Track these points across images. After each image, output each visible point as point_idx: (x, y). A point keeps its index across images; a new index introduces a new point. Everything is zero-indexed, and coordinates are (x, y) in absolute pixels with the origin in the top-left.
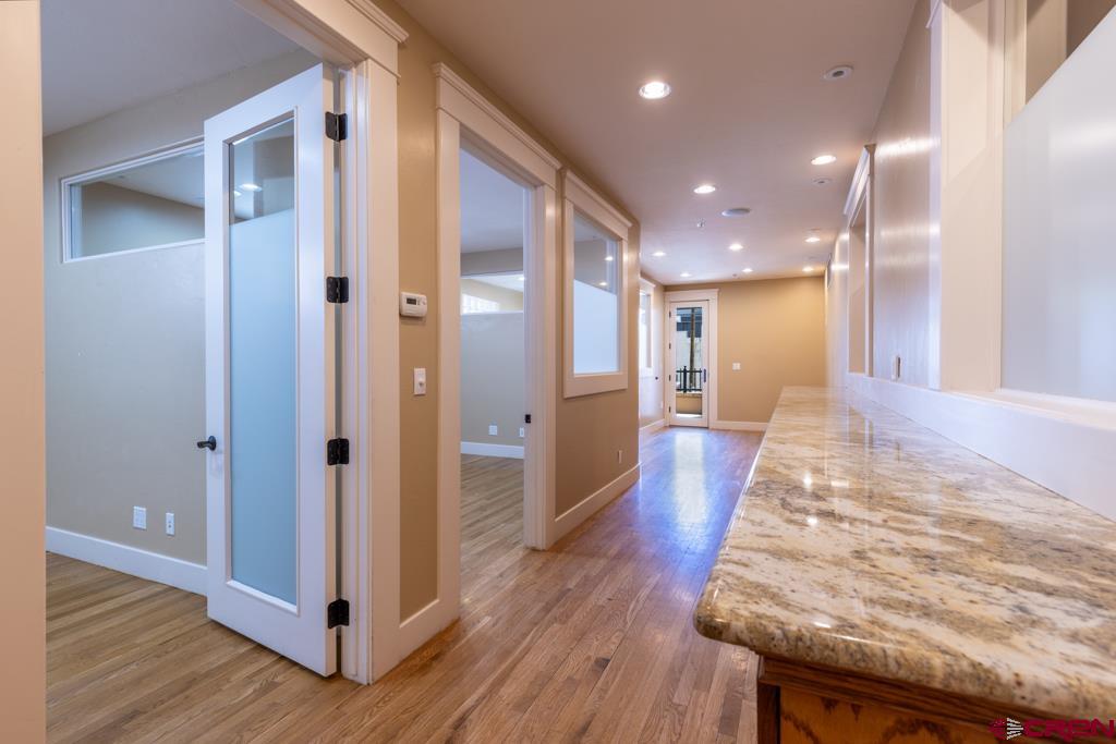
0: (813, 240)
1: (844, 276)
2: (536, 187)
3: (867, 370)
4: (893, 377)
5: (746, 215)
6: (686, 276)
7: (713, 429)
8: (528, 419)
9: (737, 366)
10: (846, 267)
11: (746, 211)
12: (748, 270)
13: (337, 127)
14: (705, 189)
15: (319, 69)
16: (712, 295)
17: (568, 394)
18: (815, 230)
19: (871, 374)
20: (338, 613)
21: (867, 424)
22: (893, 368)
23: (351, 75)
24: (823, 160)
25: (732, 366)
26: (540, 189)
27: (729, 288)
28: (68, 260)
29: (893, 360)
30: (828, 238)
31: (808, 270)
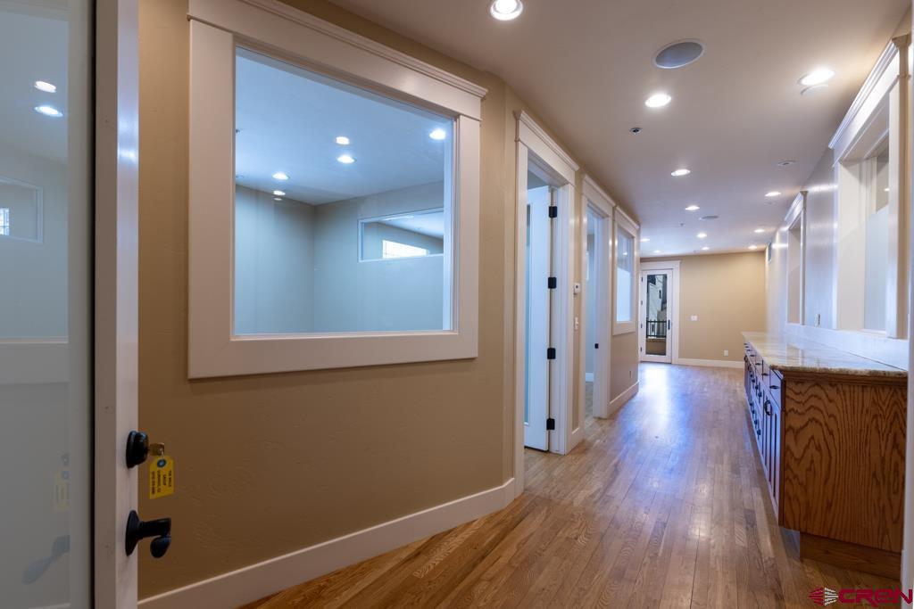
0: (759, 231)
1: (784, 252)
2: (603, 218)
3: (801, 321)
4: (816, 324)
5: (716, 220)
6: (657, 253)
7: (675, 365)
8: (597, 346)
9: (694, 318)
10: (786, 245)
11: (716, 217)
12: (706, 249)
13: (553, 212)
14: (693, 208)
15: (546, 188)
16: (676, 265)
17: (615, 333)
18: (761, 226)
19: (803, 324)
20: (551, 424)
21: (800, 352)
22: (816, 320)
23: (561, 190)
24: (773, 194)
25: (690, 318)
26: (606, 219)
27: (689, 260)
28: (360, 261)
29: (817, 316)
30: (771, 230)
31: (753, 247)
